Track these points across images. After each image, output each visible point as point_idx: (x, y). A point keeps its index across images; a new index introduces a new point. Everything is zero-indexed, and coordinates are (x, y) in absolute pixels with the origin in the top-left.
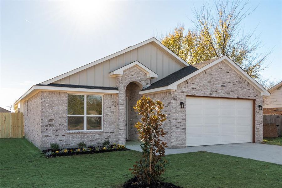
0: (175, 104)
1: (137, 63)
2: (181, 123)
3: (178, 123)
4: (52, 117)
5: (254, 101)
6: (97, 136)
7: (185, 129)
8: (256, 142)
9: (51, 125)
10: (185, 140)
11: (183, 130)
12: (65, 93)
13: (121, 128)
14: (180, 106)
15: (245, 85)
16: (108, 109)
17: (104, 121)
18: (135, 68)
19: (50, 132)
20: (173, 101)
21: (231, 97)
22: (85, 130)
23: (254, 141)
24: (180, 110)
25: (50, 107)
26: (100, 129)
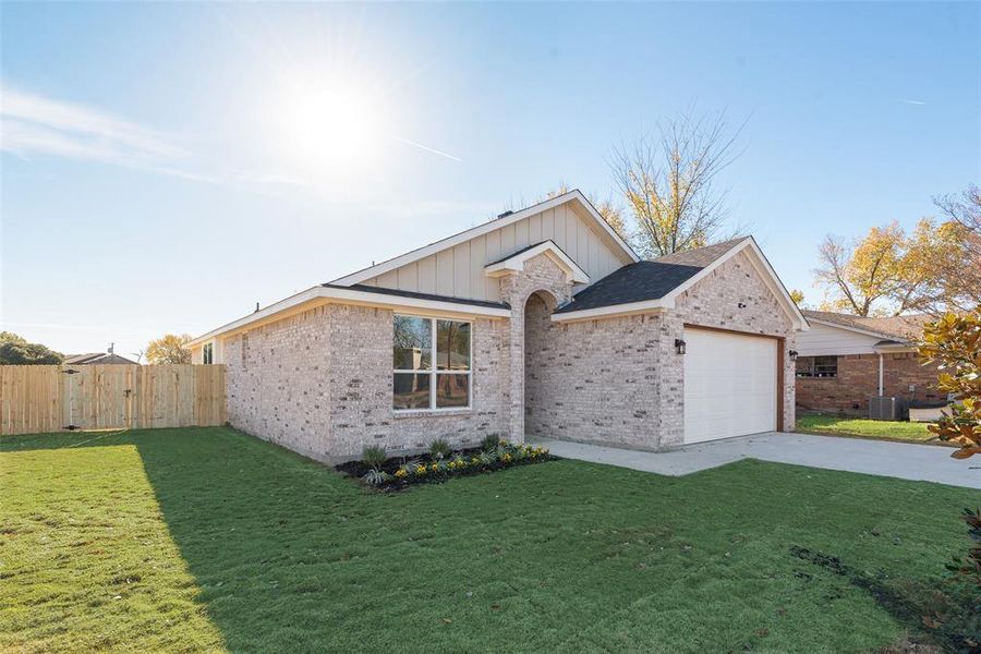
0: (667, 344)
1: (549, 245)
2: (675, 389)
3: (672, 389)
4: (358, 374)
5: (781, 341)
6: (461, 424)
7: (681, 404)
8: (785, 429)
9: (355, 396)
10: (682, 431)
11: (680, 408)
12: (389, 310)
13: (514, 403)
14: (674, 350)
15: (770, 306)
16: (485, 355)
17: (474, 384)
18: (544, 259)
19: (353, 414)
20: (662, 337)
21: (753, 331)
22: (434, 409)
23: (780, 428)
24: (674, 358)
25: (354, 346)
26: (466, 404)
